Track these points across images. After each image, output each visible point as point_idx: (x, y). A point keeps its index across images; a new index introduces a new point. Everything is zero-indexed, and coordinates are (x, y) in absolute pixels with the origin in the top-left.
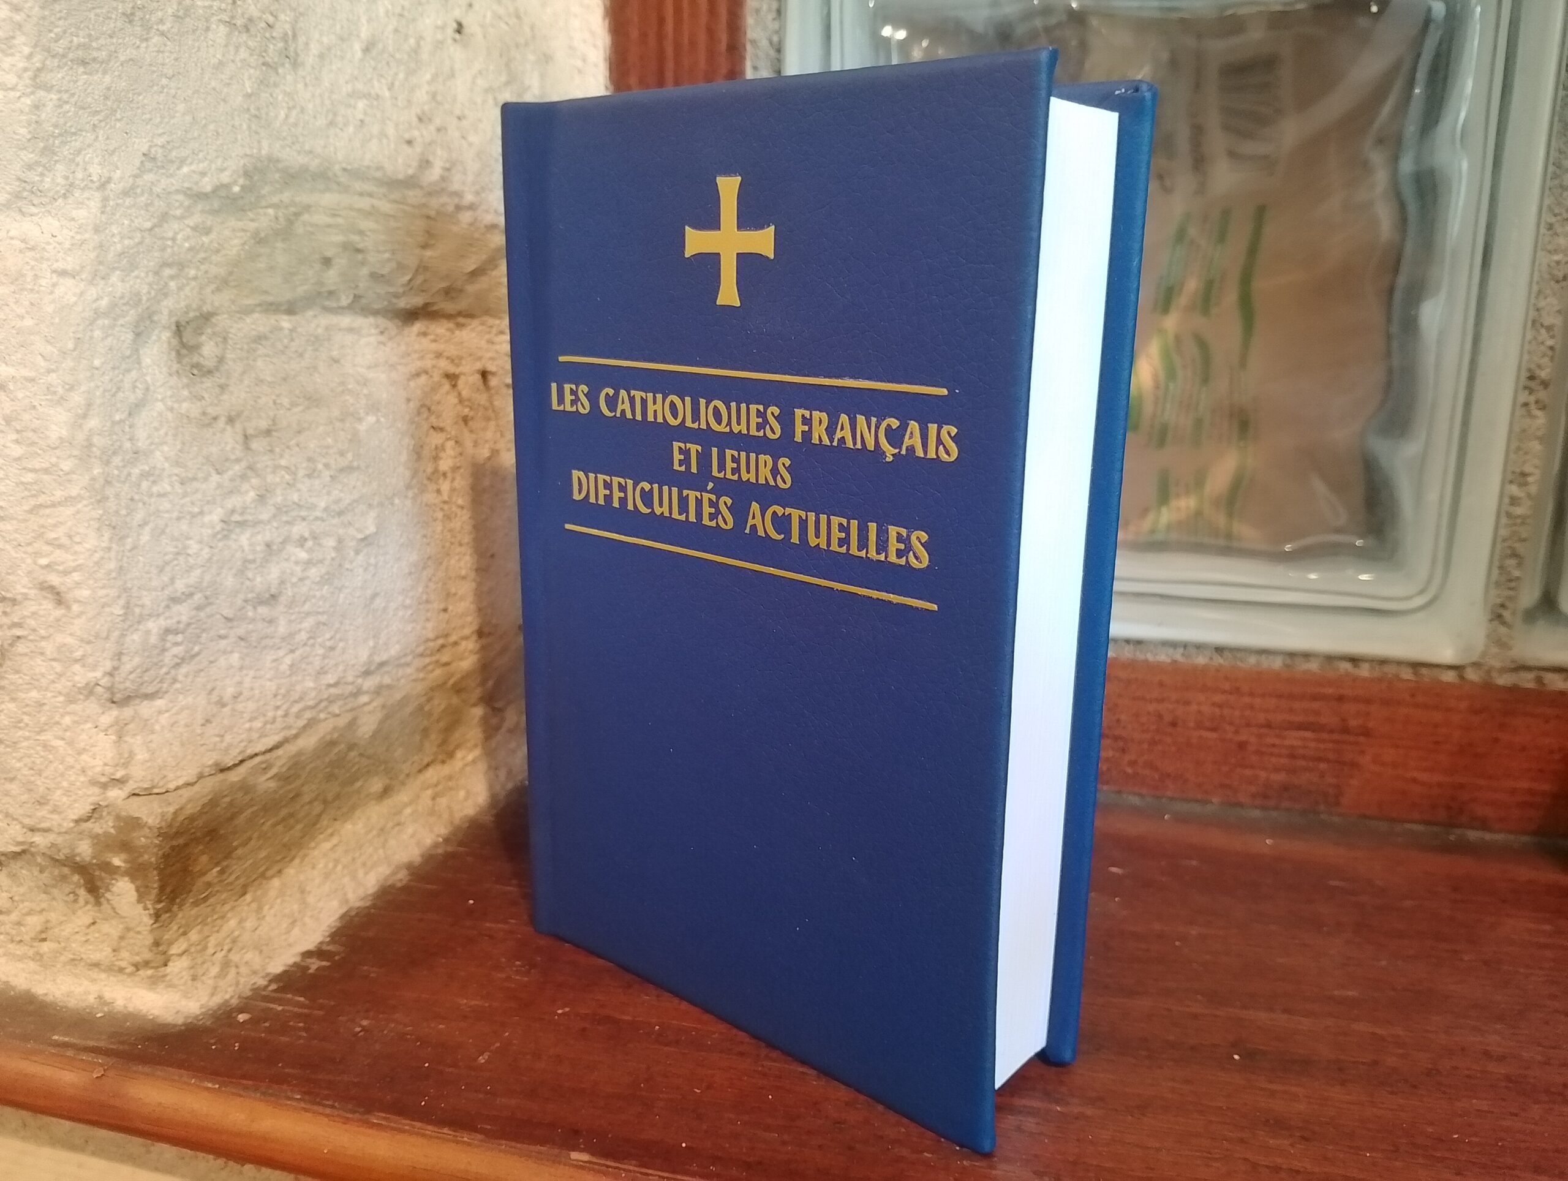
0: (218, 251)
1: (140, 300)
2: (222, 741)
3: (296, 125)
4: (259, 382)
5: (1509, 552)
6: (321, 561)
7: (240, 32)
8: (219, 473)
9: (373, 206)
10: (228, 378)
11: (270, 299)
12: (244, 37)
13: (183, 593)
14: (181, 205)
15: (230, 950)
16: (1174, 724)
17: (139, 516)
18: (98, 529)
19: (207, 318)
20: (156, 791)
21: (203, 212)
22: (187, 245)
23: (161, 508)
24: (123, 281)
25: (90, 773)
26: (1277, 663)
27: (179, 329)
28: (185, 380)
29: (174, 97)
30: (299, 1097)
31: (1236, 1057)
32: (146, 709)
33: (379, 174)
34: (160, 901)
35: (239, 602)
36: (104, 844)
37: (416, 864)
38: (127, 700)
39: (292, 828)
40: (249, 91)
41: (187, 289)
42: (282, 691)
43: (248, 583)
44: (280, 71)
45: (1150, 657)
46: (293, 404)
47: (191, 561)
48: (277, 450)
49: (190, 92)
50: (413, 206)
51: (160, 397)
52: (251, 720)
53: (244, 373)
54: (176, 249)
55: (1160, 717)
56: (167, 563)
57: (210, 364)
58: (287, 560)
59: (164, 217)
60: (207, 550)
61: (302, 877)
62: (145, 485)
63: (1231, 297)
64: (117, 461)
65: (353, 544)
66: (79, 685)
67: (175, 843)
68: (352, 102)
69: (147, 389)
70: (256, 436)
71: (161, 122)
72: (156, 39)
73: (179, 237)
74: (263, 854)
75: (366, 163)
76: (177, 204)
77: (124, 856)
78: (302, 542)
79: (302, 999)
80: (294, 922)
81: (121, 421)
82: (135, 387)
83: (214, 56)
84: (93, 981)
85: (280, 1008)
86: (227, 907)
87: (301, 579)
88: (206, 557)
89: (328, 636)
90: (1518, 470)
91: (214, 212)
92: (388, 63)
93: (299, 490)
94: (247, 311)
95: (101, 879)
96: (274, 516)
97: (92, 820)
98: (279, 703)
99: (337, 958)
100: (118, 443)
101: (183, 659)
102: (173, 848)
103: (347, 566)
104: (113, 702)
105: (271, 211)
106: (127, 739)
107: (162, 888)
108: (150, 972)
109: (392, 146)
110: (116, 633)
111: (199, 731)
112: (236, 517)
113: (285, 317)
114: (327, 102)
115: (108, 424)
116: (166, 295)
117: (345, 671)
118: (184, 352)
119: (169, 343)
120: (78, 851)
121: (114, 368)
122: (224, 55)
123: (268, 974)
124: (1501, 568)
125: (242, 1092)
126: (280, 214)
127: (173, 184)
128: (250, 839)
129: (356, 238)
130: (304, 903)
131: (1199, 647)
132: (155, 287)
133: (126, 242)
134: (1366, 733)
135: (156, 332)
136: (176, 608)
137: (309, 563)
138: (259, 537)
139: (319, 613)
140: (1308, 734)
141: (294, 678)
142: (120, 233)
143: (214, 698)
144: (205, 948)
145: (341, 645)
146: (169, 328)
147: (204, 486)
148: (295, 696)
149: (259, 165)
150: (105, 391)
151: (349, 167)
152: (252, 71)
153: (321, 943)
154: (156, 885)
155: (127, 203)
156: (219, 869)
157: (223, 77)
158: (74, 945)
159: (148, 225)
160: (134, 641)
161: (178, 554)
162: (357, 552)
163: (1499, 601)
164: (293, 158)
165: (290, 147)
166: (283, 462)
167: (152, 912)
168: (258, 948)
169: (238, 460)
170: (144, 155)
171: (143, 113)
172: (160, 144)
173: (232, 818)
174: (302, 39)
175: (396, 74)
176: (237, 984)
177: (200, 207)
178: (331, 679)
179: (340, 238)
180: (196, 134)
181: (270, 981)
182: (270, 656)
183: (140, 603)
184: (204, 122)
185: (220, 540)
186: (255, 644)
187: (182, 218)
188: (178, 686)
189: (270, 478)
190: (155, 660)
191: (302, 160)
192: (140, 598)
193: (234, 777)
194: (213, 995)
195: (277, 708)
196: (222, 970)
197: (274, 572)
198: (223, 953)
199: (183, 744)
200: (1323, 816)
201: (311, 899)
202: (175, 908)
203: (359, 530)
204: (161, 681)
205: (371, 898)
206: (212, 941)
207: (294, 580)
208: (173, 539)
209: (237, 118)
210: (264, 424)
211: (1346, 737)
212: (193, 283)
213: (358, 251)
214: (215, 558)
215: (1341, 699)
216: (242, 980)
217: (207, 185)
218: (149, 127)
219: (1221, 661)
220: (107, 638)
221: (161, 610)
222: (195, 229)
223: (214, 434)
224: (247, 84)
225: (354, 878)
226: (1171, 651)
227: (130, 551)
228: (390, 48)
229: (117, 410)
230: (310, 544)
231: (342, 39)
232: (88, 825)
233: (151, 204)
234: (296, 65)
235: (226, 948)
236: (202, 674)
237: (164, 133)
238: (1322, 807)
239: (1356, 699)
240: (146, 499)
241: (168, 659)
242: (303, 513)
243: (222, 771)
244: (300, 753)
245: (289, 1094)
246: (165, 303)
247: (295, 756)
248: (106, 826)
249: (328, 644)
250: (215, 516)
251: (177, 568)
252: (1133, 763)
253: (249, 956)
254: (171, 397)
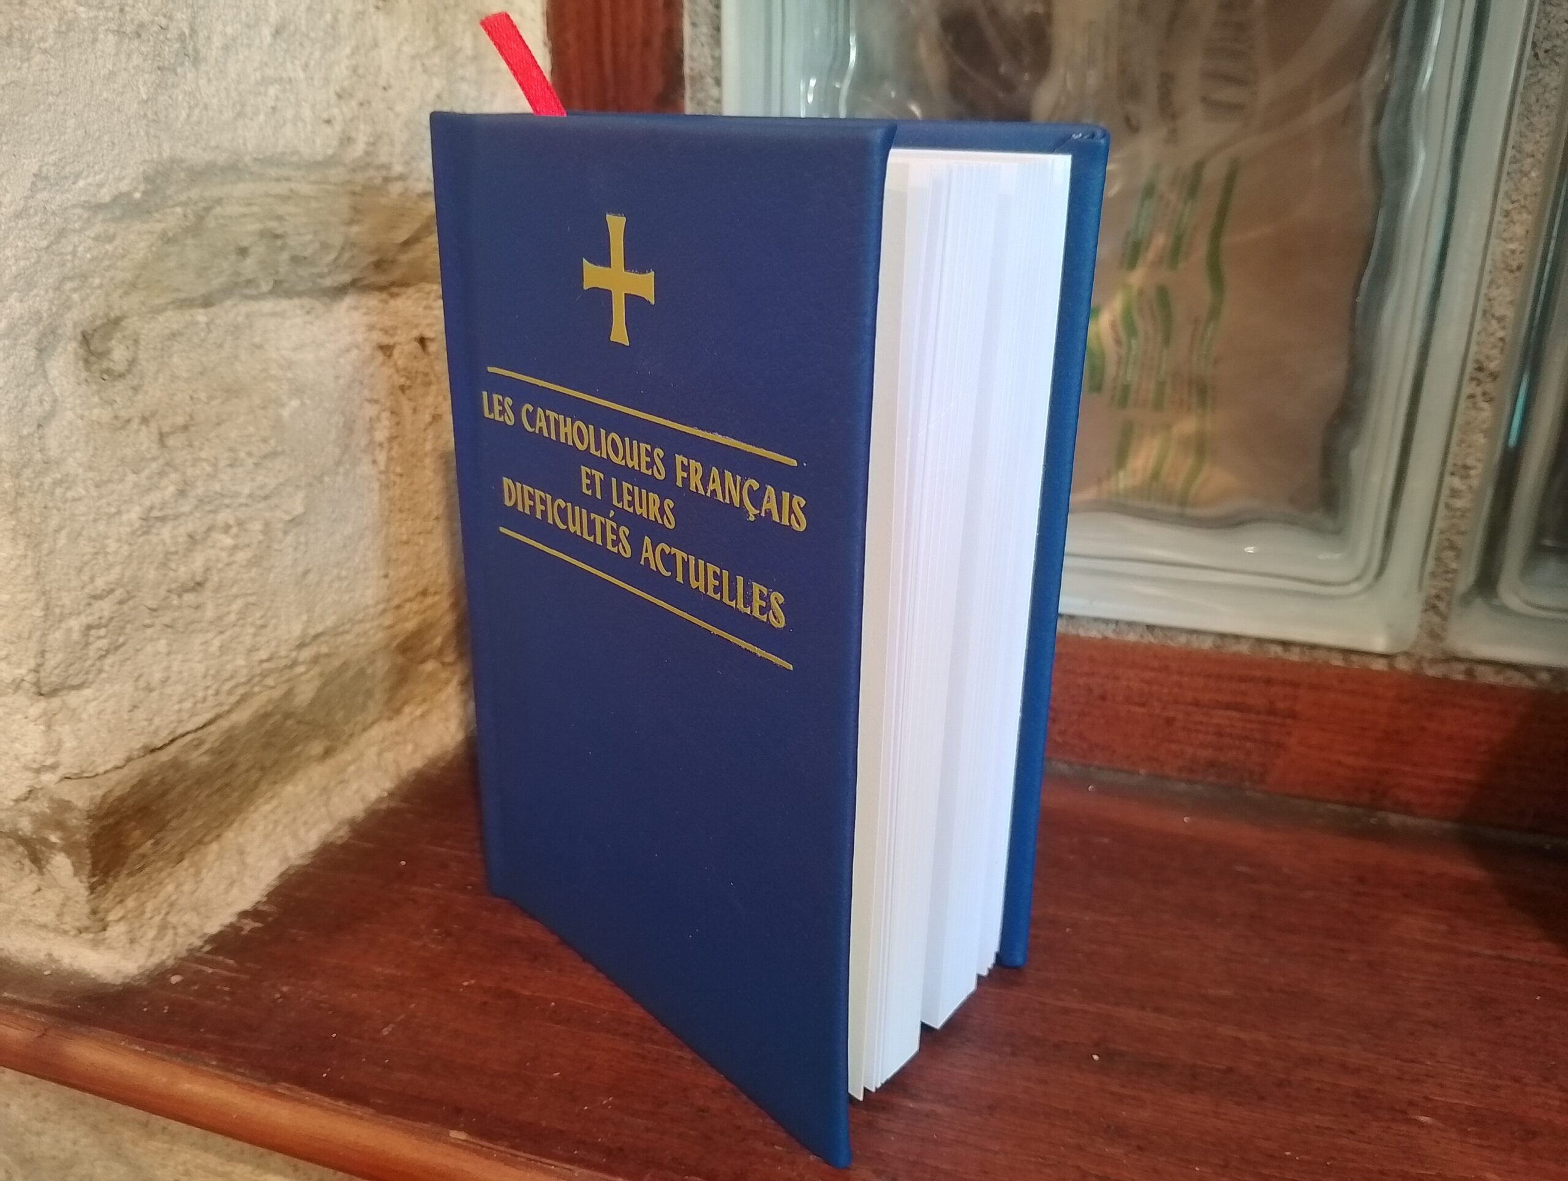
0: (123, 257)
1: (41, 318)
2: (150, 725)
3: (199, 123)
4: (174, 378)
5: (1447, 544)
6: (248, 546)
7: (130, 39)
8: (134, 473)
9: (291, 190)
10: (142, 378)
11: (183, 295)
12: (136, 43)
13: (103, 590)
14: (80, 217)
15: (167, 914)
16: (1103, 698)
17: (54, 522)
18: (13, 539)
19: (115, 322)
20: (86, 775)
21: (104, 221)
22: (88, 256)
23: (77, 512)
24: (21, 301)
25: (22, 760)
26: (1207, 644)
27: (86, 339)
28: (95, 387)
29: (63, 113)
30: (214, 1063)
31: (1096, 1057)
32: (73, 699)
33: (295, 159)
34: (94, 876)
35: (162, 592)
36: (42, 821)
37: (359, 820)
38: (54, 692)
39: (228, 796)
40: (145, 97)
41: (92, 299)
42: (212, 672)
43: (171, 574)
44: (179, 70)
45: (1082, 633)
46: (211, 398)
47: (110, 558)
48: (196, 443)
49: (80, 106)
50: (335, 184)
51: (69, 406)
52: (180, 702)
53: (158, 372)
54: (76, 262)
55: (1090, 690)
56: (86, 564)
57: (120, 367)
58: (213, 547)
59: (62, 233)
60: (126, 547)
61: (241, 840)
62: (58, 491)
63: (1200, 250)
64: (28, 472)
65: (281, 525)
66: (7, 681)
67: (105, 823)
68: (262, 89)
69: (55, 401)
70: (172, 433)
71: (51, 140)
72: (38, 58)
73: (80, 249)
74: (199, 823)
75: (280, 149)
76: (76, 218)
77: (59, 834)
78: (227, 529)
79: (231, 962)
80: (232, 884)
81: (30, 435)
82: (41, 402)
83: (104, 66)
84: (44, 939)
85: (210, 971)
86: (164, 874)
87: (228, 564)
88: (126, 554)
89: (258, 615)
90: (1460, 463)
91: (115, 220)
92: (301, 44)
93: (221, 481)
94: (160, 310)
95: (42, 852)
96: (196, 507)
97: (30, 800)
98: (209, 684)
99: (270, 919)
100: (27, 456)
101: (108, 652)
102: (103, 828)
103: (276, 546)
104: (41, 695)
105: (179, 210)
106: (57, 728)
107: (95, 865)
108: (91, 936)
109: (309, 127)
110: (39, 633)
111: (126, 717)
112: (156, 513)
113: (201, 311)
114: (234, 94)
115: (16, 440)
116: (69, 308)
117: (278, 646)
118: (93, 359)
119: (76, 353)
120: (20, 826)
121: (18, 386)
122: (114, 64)
123: (205, 934)
124: (1438, 559)
125: (165, 1057)
126: (189, 211)
127: (68, 199)
128: (184, 811)
129: (273, 224)
130: (244, 863)
131: (1131, 624)
132: (56, 302)
133: (22, 263)
134: (1294, 715)
135: (62, 344)
136: (98, 605)
137: (235, 548)
138: (181, 530)
139: (246, 595)
140: (1234, 714)
141: (225, 658)
142: (15, 256)
143: (142, 683)
144: (143, 913)
145: (273, 621)
146: (75, 338)
147: (120, 487)
148: (226, 675)
149: (160, 168)
150: (10, 408)
151: (261, 156)
152: (147, 76)
153: (258, 903)
154: (89, 862)
155: (20, 226)
156: (152, 841)
157: (116, 86)
158: (22, 908)
159: (45, 243)
160: (56, 639)
161: (97, 553)
162: (285, 533)
163: (1434, 592)
164: (198, 156)
165: (195, 146)
166: (203, 455)
167: (87, 885)
168: (195, 909)
169: (154, 459)
170: (35, 175)
171: (30, 134)
172: (50, 161)
173: (164, 794)
174: (202, 34)
175: (311, 54)
176: (175, 944)
177: (100, 217)
178: (263, 654)
179: (256, 227)
180: (90, 148)
181: (206, 942)
182: (197, 641)
183: (60, 603)
184: (97, 134)
185: (139, 536)
186: (181, 630)
187: (81, 230)
188: (104, 675)
189: (190, 472)
190: (78, 655)
191: (208, 156)
192: (60, 598)
193: (164, 756)
194: (150, 956)
195: (208, 688)
196: (159, 932)
197: (198, 561)
198: (161, 917)
199: (110, 731)
200: (1248, 793)
201: (250, 860)
202: (110, 880)
203: (286, 512)
204: (87, 673)
205: (311, 856)
206: (150, 906)
207: (220, 566)
208: (91, 540)
209: (133, 126)
210: (180, 420)
211: (1272, 718)
212: (99, 291)
213: (277, 237)
214: (135, 554)
215: (1269, 681)
216: (179, 940)
217: (105, 195)
218: (38, 146)
219: (1152, 640)
220: (29, 638)
221: (82, 608)
222: (97, 239)
223: (128, 436)
224: (143, 90)
225: (295, 835)
226: (1103, 626)
227: (47, 555)
228: (304, 29)
229: (25, 425)
230: (234, 530)
231: (249, 27)
232: (27, 804)
233: (47, 222)
234: (197, 60)
235: (163, 912)
236: (129, 662)
237: (55, 151)
238: (1247, 784)
239: (1284, 683)
240: (60, 505)
241: (92, 651)
242: (227, 501)
243: (153, 751)
244: (233, 728)
245: (207, 1060)
246: (69, 316)
247: (227, 731)
248: (41, 806)
249: (259, 622)
250: (134, 514)
251: (97, 567)
252: (1062, 733)
253: (186, 918)
254: (80, 405)
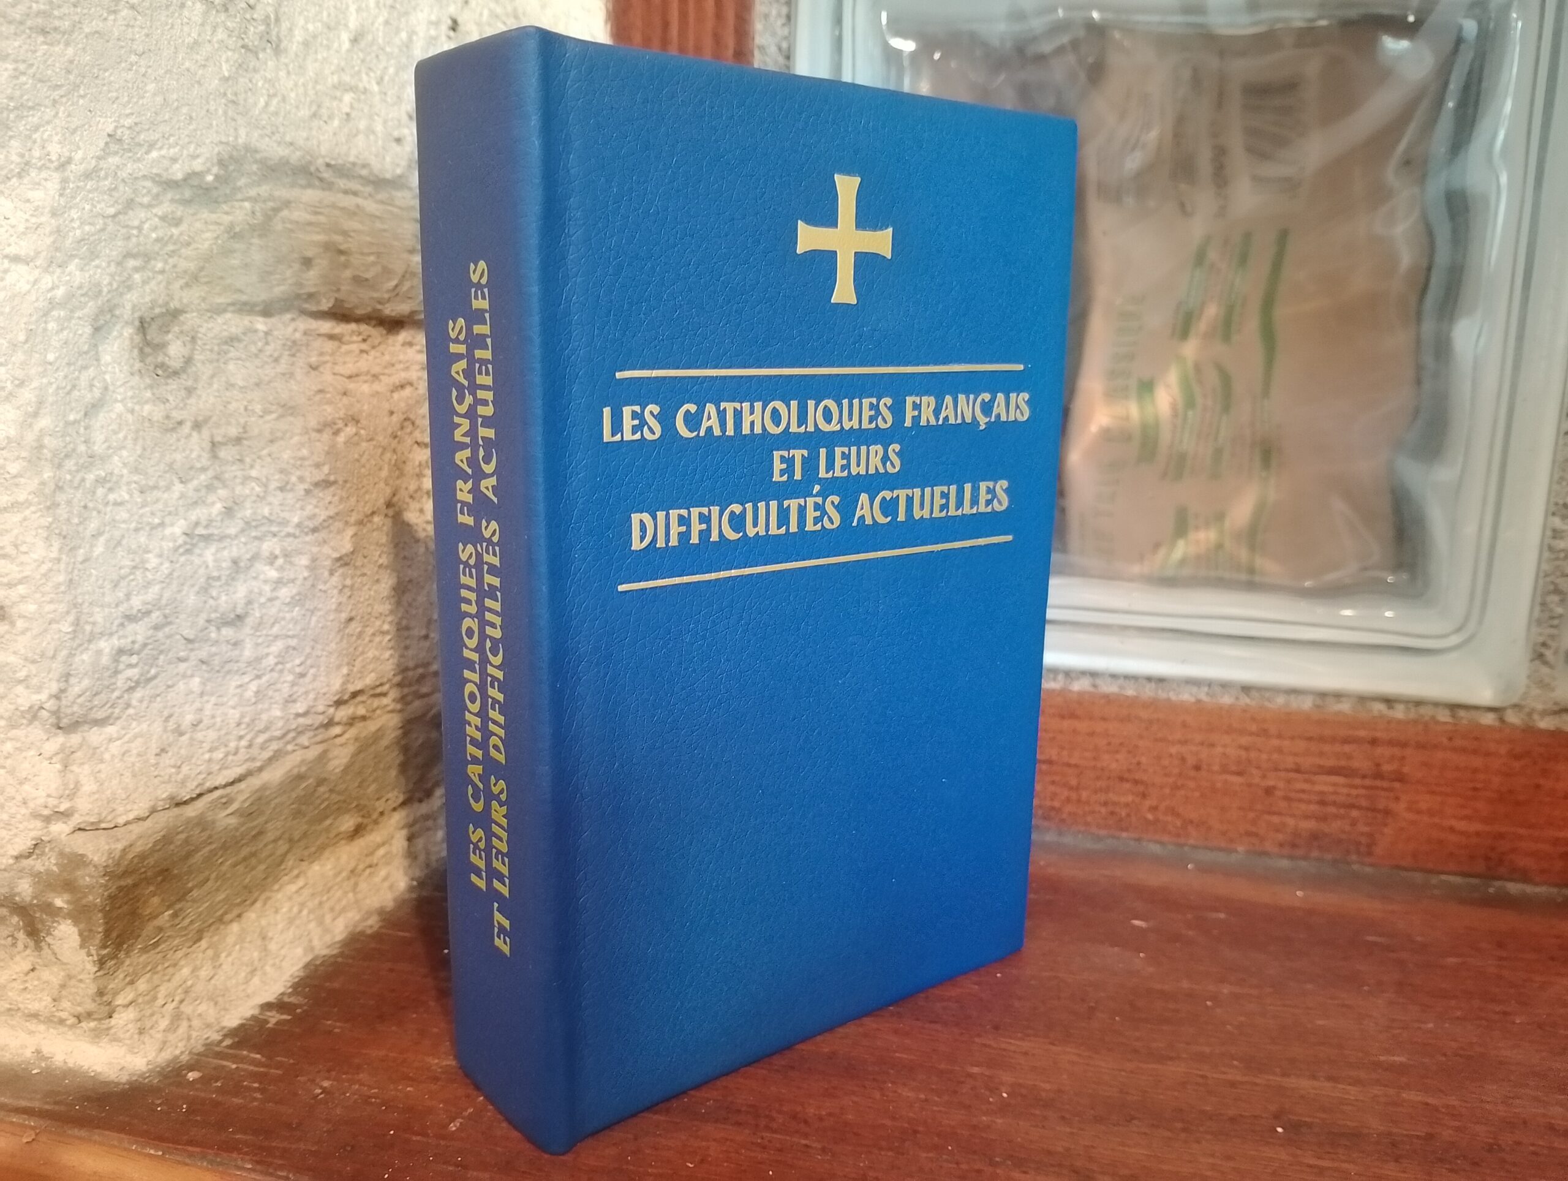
0: (188, 244)
1: (100, 292)
2: (178, 773)
3: (276, 114)
4: (230, 386)
5: (1552, 587)
6: (293, 581)
7: (217, 11)
8: (182, 482)
9: (358, 206)
10: (196, 380)
11: (244, 298)
12: (223, 16)
13: (139, 611)
14: (149, 192)
15: (181, 1001)
16: (1197, 768)
17: (93, 525)
18: (47, 539)
19: (175, 314)
20: (103, 825)
21: (172, 201)
22: (154, 235)
23: (117, 518)
24: (82, 270)
25: (31, 805)
26: (1307, 704)
27: (143, 326)
28: (148, 381)
29: (144, 75)
30: (250, 1166)
31: (1280, 1130)
32: (95, 736)
33: (364, 172)
34: (104, 947)
35: (201, 621)
36: (46, 883)
37: (388, 909)
38: (75, 726)
39: (253, 869)
40: (226, 74)
41: (153, 283)
42: (247, 720)
43: (211, 602)
44: (261, 56)
45: (1173, 696)
46: (267, 412)
47: (150, 576)
48: (248, 460)
49: (161, 72)
50: (400, 208)
51: (119, 397)
52: (211, 750)
53: (213, 376)
54: (141, 239)
55: (1183, 759)
56: (123, 578)
57: (176, 364)
58: (255, 578)
59: (130, 204)
60: (167, 565)
61: (264, 922)
62: (100, 491)
63: (1252, 325)
64: (70, 464)
65: (328, 563)
66: (22, 708)
67: (123, 883)
68: (338, 94)
69: (106, 388)
70: (225, 444)
71: (129, 102)
72: (125, 12)
73: (146, 226)
74: (221, 896)
75: (352, 159)
76: (145, 191)
77: (67, 897)
78: (272, 559)
79: (258, 1056)
80: (253, 972)
81: (75, 422)
82: (92, 386)
83: (189, 35)
84: (31, 1033)
85: (234, 1066)
86: (180, 954)
87: (270, 600)
88: (166, 572)
89: (298, 662)
90: (1561, 502)
91: (187, 202)
92: (377, 56)
93: (270, 504)
94: (219, 310)
95: (42, 922)
96: (243, 531)
97: (34, 857)
98: (242, 733)
99: (299, 1011)
100: (72, 445)
101: (138, 683)
102: (120, 889)
103: (321, 587)
104: (60, 728)
105: (247, 205)
106: (74, 768)
107: (107, 933)
108: (92, 1024)
109: (380, 143)
110: (64, 653)
111: (153, 761)
112: (200, 531)
113: (261, 319)
114: (311, 92)
115: (61, 424)
116: (130, 288)
117: (315, 699)
118: (147, 350)
119: (132, 339)
120: (18, 890)
121: (69, 364)
122: (199, 35)
123: (224, 1028)
124: (1543, 604)
125: (187, 1161)
126: (257, 208)
127: (140, 169)
128: (208, 880)
129: (338, 238)
130: (265, 949)
131: (1225, 685)
132: (117, 278)
133: (87, 228)
134: (1400, 778)
135: (118, 327)
136: (131, 627)
137: (279, 583)
138: (226, 553)
139: (289, 637)
140: (1340, 780)
141: (260, 706)
142: (80, 218)
143: (171, 725)
144: (155, 998)
145: (312, 671)
146: (132, 323)
147: (166, 496)
148: (261, 725)
149: (235, 153)
150: (58, 388)
151: (333, 162)
152: (230, 53)
153: (283, 994)
154: (100, 930)
155: (88, 187)
156: (171, 912)
157: (199, 57)
158: (10, 994)
159: (112, 211)
160: (83, 661)
161: (135, 567)
162: (332, 573)
163: (1541, 639)
164: (273, 149)
165: (270, 137)
166: (254, 473)
167: (96, 958)
168: (213, 999)
169: (204, 469)
170: (109, 135)
171: (109, 91)
172: (126, 125)
173: (189, 855)
174: (285, 25)
175: (386, 68)
176: (189, 1038)
177: (169, 196)
178: (300, 708)
179: (320, 238)
180: (167, 117)
181: (225, 1036)
182: (234, 681)
183: (91, 620)
184: (176, 104)
185: (181, 555)
186: (217, 668)
187: (149, 206)
188: (131, 711)
189: (238, 490)
190: (106, 683)
191: (282, 152)
192: (91, 615)
193: (191, 811)
194: (161, 1050)
195: (241, 738)
196: (172, 1023)
197: (241, 591)
198: (175, 1003)
199: (134, 776)
200: (1355, 867)
201: (273, 946)
202: (122, 955)
203: (334, 549)
204: (113, 706)
205: (338, 946)
206: (163, 991)
207: (263, 600)
208: (130, 551)
209: (212, 103)
210: (233, 431)
211: (1378, 783)
212: (160, 277)
213: (341, 252)
214: (175, 574)
215: (1374, 742)
216: (194, 1034)
217: (178, 172)
218: (115, 106)
219: (1248, 700)
220: (54, 657)
221: (114, 628)
222: (163, 218)
223: (178, 440)
224: (225, 67)
225: (321, 922)
226: (1194, 690)
227: (82, 562)
228: (380, 41)
229: (72, 410)
230: (280, 561)
231: (329, 28)
232: (30, 862)
233: (115, 188)
234: (278, 51)
235: (177, 999)
236: (159, 699)
237: (132, 114)
238: (1354, 857)
239: (1391, 743)
240: (100, 507)
241: (121, 682)
242: (274, 529)
243: (178, 805)
244: (264, 787)
245: (239, 1163)
246: (128, 296)
247: (257, 791)
248: (48, 863)
249: (298, 670)
250: (178, 528)
251: (134, 583)
252: (1154, 809)
253: (202, 1008)
254: (132, 397)
